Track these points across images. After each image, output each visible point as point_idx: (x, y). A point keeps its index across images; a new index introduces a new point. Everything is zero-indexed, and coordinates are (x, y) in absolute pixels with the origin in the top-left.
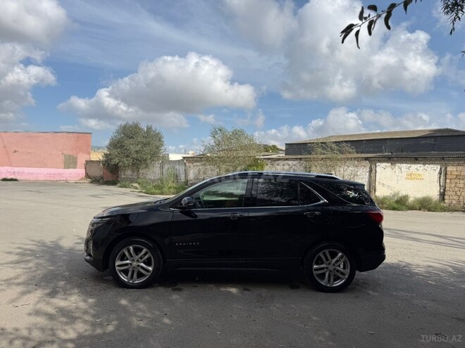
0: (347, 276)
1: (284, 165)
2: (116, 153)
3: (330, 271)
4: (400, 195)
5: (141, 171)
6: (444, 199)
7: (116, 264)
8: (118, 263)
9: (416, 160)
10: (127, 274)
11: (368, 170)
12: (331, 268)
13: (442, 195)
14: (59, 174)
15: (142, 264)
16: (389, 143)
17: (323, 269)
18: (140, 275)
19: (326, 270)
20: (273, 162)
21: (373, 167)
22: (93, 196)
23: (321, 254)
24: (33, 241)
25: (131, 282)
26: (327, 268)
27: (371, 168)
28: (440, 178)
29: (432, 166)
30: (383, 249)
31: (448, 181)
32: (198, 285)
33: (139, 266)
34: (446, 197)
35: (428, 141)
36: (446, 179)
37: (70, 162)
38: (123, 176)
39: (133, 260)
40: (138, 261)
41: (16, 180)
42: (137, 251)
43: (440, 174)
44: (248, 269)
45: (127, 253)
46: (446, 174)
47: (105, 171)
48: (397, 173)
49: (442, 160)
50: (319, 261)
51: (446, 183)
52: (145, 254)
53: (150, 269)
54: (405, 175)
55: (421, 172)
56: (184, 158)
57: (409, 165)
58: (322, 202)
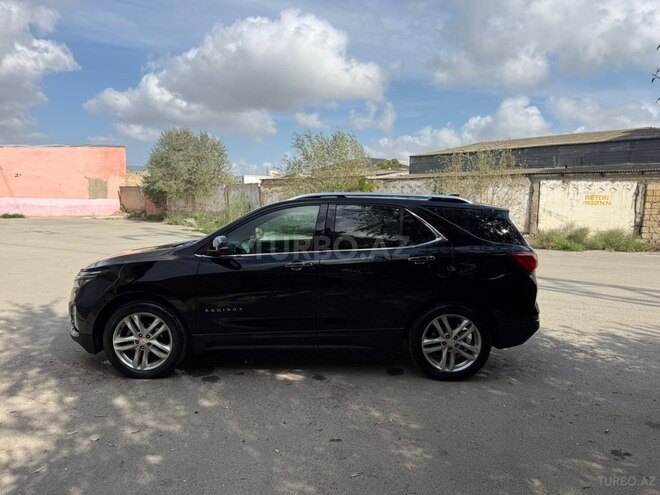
0: (476, 356)
1: (403, 187)
2: (161, 174)
3: (450, 348)
4: (576, 228)
5: (198, 200)
6: (640, 233)
7: (115, 342)
8: (117, 340)
9: (602, 176)
10: (132, 357)
11: (528, 192)
12: (451, 342)
13: (639, 227)
14: (83, 207)
15: (155, 342)
16: (562, 151)
17: (438, 344)
18: (152, 358)
19: (443, 346)
20: (387, 184)
21: (536, 186)
22: (125, 237)
23: (435, 322)
24: (16, 305)
25: (139, 368)
26: (444, 343)
27: (532, 189)
28: (636, 201)
29: (625, 183)
30: (535, 313)
31: (648, 205)
32: (242, 371)
33: (149, 344)
34: (644, 230)
35: (621, 147)
36: (645, 202)
37: (98, 189)
38: (173, 208)
39: (140, 336)
40: (148, 337)
41: (21, 216)
42: (146, 321)
43: (637, 195)
44: (320, 346)
45: (129, 325)
46: (645, 195)
47: (148, 201)
48: (571, 196)
49: (641, 174)
50: (433, 333)
51: (644, 208)
52: (159, 326)
53: (168, 348)
54: (582, 197)
55: (607, 193)
56: (263, 180)
57: (590, 183)
58: (437, 239)
